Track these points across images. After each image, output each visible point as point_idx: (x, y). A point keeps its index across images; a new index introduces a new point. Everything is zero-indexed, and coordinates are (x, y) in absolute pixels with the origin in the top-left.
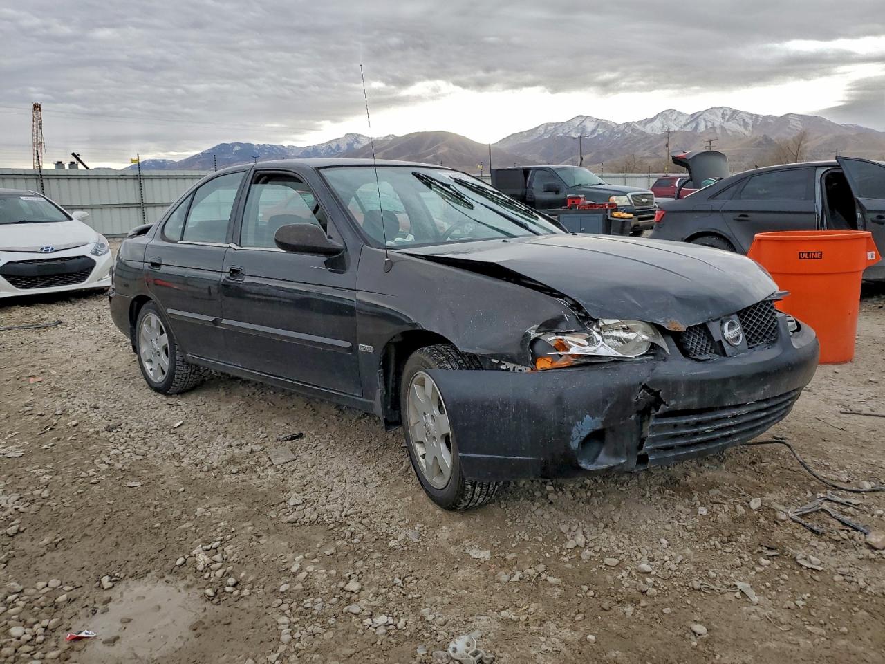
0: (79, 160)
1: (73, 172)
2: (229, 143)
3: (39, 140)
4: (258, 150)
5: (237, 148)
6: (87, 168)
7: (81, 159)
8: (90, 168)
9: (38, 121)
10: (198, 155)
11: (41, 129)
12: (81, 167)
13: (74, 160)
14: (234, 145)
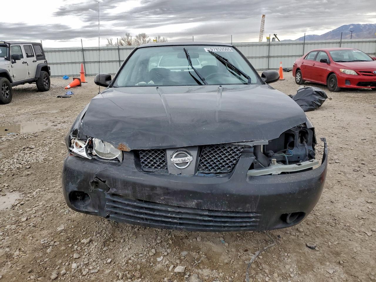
0: (276, 36)
1: (273, 43)
2: (348, 25)
3: (263, 29)
4: (363, 27)
5: (352, 27)
6: (279, 41)
7: (277, 36)
8: (280, 40)
9: (263, 21)
10: (330, 32)
11: (264, 25)
12: (276, 40)
13: (274, 37)
14: (350, 25)
